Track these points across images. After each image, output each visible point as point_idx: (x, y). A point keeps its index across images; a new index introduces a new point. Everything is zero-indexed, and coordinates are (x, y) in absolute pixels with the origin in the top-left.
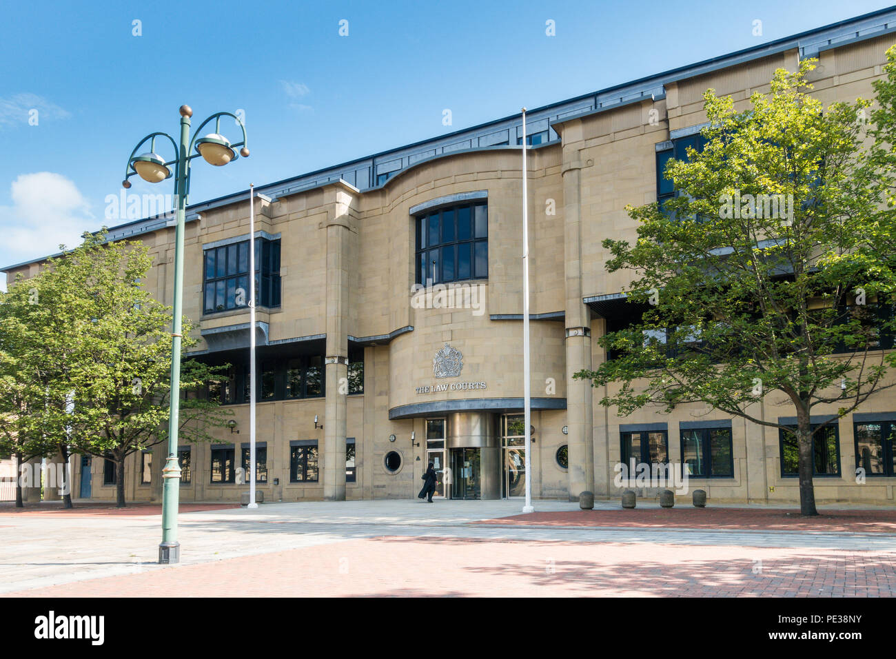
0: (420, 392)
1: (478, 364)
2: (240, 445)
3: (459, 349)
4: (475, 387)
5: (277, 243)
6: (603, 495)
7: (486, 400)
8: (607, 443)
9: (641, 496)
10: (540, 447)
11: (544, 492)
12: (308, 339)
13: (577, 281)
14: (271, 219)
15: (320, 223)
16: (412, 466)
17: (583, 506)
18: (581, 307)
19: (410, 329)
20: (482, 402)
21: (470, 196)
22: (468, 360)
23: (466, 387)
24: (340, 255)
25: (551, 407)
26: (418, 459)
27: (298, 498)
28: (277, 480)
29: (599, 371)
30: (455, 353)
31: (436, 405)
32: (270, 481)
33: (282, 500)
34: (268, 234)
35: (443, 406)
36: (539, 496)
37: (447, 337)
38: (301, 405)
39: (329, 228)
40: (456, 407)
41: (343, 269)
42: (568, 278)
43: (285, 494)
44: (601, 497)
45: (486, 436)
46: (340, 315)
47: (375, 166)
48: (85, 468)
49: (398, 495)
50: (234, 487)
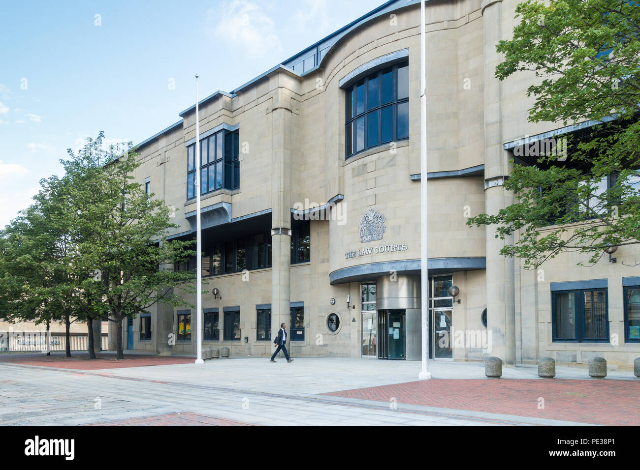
0: (348, 256)
1: (400, 227)
2: (222, 309)
3: (382, 213)
4: (396, 249)
5: (237, 132)
6: (531, 359)
7: (408, 261)
8: (537, 302)
9: (575, 361)
10: (466, 308)
11: (469, 354)
12: (259, 214)
13: (497, 126)
14: (232, 112)
15: (267, 109)
16: (349, 327)
17: (489, 374)
18: (501, 155)
19: (340, 197)
20: (404, 264)
21: (392, 57)
22: (389, 224)
23: (388, 250)
24: (282, 135)
25: (475, 266)
26: (354, 320)
27: (262, 354)
28: (247, 338)
29: (499, 215)
30: (379, 217)
31: (362, 268)
32: (243, 339)
33: (250, 355)
34: (229, 126)
35: (368, 269)
36: (464, 358)
37: (371, 201)
38: (264, 273)
39: (273, 112)
40: (379, 269)
41: (285, 148)
42: (488, 125)
43: (253, 350)
44: (530, 360)
45: (413, 297)
46: (282, 190)
47: (319, 53)
48: (130, 327)
49: (337, 354)
50: (219, 344)
